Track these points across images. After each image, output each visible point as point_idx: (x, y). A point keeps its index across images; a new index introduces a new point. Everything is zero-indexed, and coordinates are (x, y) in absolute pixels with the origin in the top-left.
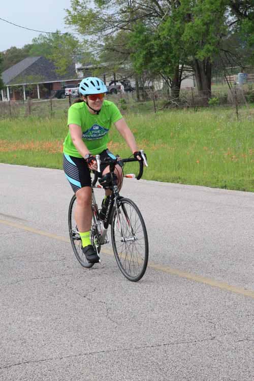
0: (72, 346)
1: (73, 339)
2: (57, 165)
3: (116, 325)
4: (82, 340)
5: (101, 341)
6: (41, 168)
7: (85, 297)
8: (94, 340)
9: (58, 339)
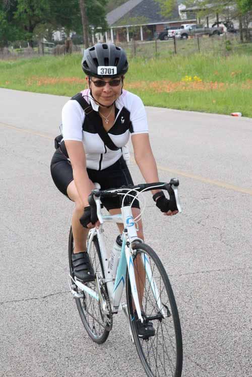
0: (189, 265)
1: (191, 259)
2: (164, 104)
3: (230, 247)
4: (199, 260)
5: (216, 261)
6: (149, 107)
7: (199, 223)
8: (210, 260)
9: (176, 259)
